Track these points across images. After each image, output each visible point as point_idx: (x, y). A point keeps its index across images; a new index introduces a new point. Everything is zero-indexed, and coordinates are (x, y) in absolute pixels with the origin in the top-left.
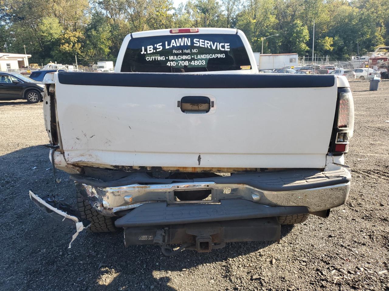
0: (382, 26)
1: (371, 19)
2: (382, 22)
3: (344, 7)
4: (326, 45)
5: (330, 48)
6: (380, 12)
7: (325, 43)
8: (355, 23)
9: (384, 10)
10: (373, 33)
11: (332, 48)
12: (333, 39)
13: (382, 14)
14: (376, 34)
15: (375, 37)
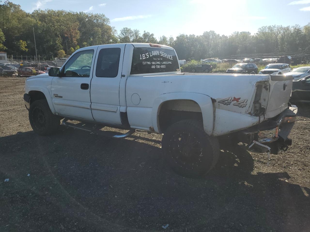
0: (59, 37)
1: (51, 30)
2: (58, 34)
3: (29, 18)
4: (22, 47)
5: (25, 49)
6: (56, 27)
7: (20, 45)
8: (40, 32)
9: (59, 25)
10: (54, 41)
11: (27, 50)
12: (26, 42)
13: (58, 28)
14: (57, 42)
15: (56, 44)
